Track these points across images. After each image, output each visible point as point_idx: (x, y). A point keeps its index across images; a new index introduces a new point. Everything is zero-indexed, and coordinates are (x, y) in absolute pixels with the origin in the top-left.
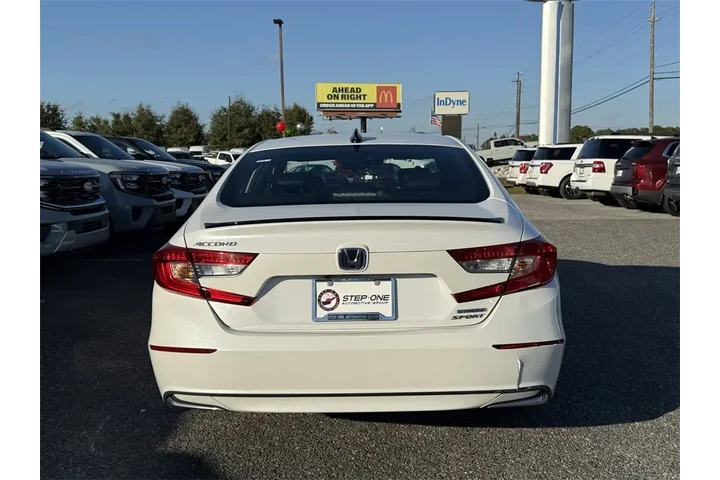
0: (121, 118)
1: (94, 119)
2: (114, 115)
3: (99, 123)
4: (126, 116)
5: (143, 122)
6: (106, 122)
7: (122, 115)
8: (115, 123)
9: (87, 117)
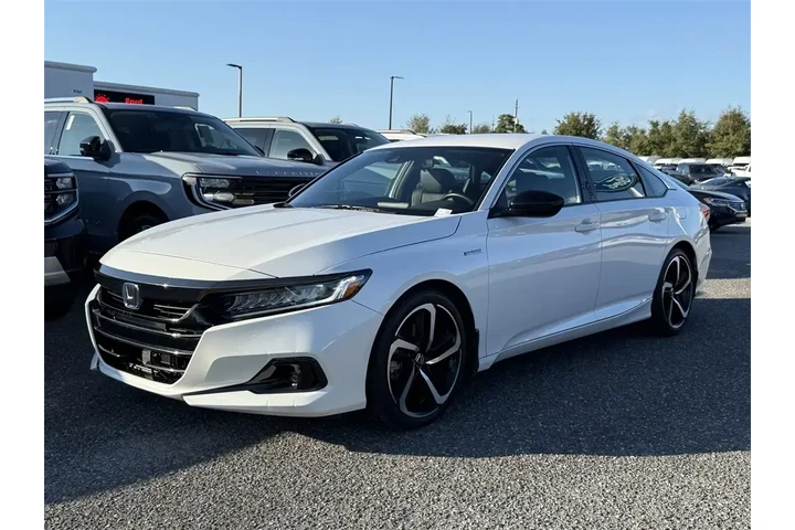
0: (660, 127)
1: (630, 129)
2: (652, 123)
3: (635, 132)
4: (666, 124)
5: (684, 130)
6: (643, 132)
7: (661, 124)
8: (653, 132)
9: (623, 126)
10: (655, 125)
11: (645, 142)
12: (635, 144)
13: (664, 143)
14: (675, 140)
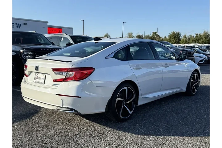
0: (198, 35)
1: (190, 36)
2: (196, 34)
3: (191, 37)
4: (200, 34)
5: (205, 36)
6: (193, 37)
7: (198, 34)
8: (196, 37)
9: (188, 35)
10: (197, 35)
11: (194, 39)
12: (191, 40)
13: (199, 40)
14: (202, 39)
